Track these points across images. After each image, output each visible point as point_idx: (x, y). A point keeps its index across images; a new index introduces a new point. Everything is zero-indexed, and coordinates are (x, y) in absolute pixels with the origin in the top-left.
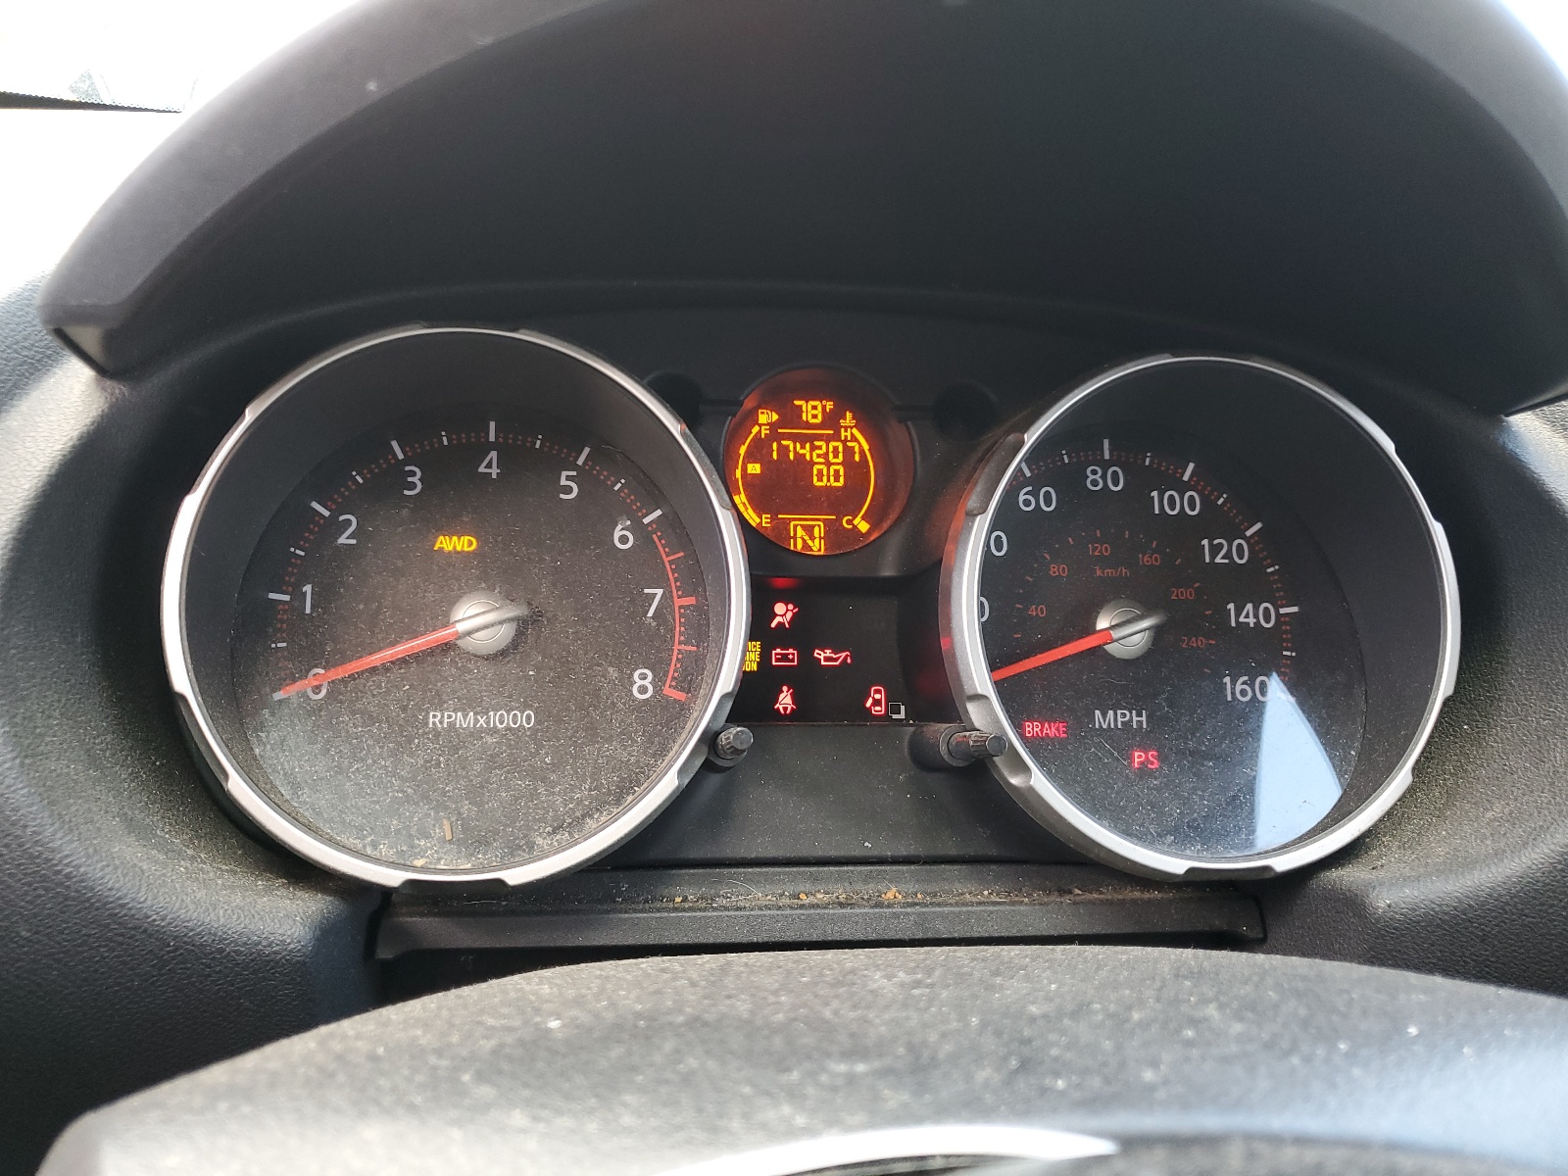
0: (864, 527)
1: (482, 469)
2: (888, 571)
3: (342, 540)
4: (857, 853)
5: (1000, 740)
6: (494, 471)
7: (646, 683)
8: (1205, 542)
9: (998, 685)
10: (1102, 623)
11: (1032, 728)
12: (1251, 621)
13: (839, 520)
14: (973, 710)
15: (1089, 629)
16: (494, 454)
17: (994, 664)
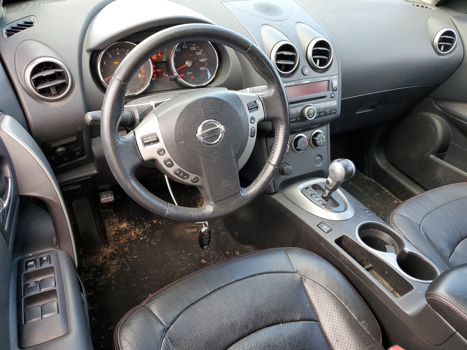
0: (160, 55)
1: (117, 54)
2: (164, 60)
3: (104, 64)
4: (166, 90)
5: (177, 76)
6: (119, 54)
7: (140, 75)
8: (196, 53)
9: (177, 71)
10: (186, 63)
11: (181, 75)
12: (202, 61)
13: (157, 55)
14: (175, 74)
15: (185, 64)
16: (118, 52)
17: (176, 69)
